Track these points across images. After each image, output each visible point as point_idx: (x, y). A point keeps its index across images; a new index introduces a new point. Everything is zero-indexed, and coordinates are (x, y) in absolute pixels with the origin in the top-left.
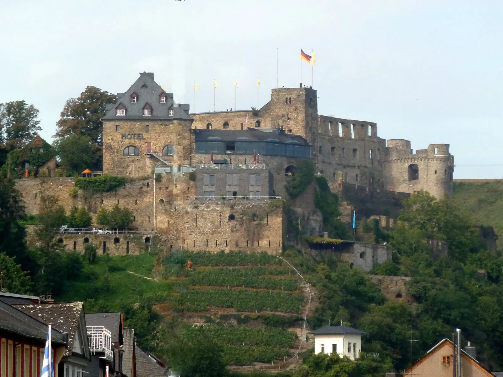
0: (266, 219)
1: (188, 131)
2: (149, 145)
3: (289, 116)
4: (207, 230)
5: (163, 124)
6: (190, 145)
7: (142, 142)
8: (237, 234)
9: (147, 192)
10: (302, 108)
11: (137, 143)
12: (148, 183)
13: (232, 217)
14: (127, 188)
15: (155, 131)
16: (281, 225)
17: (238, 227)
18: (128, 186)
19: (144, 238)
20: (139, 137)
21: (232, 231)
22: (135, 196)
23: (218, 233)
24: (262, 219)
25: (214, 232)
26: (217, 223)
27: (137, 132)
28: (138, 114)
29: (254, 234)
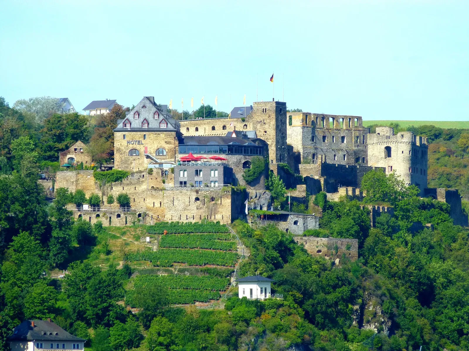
0: (220, 200)
1: (173, 139)
2: (146, 148)
3: (265, 121)
4: (180, 208)
5: (155, 134)
6: (175, 148)
7: (142, 146)
8: (201, 210)
9: (142, 182)
10: (273, 116)
11: (137, 147)
12: (143, 175)
13: (197, 199)
14: (129, 179)
15: (150, 138)
16: (230, 204)
17: (201, 206)
18: (130, 177)
19: (137, 214)
20: (139, 143)
21: (197, 209)
22: (135, 184)
23: (188, 210)
24: (218, 200)
25: (185, 209)
26: (187, 203)
27: (138, 140)
28: (138, 127)
29: (212, 210)
